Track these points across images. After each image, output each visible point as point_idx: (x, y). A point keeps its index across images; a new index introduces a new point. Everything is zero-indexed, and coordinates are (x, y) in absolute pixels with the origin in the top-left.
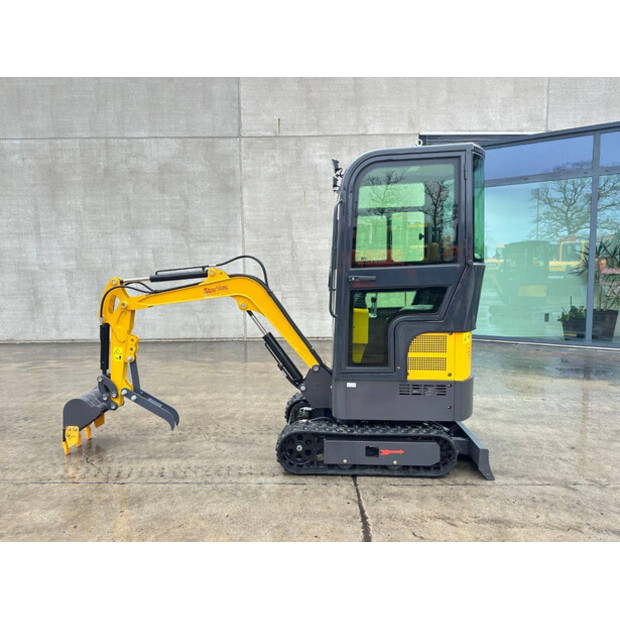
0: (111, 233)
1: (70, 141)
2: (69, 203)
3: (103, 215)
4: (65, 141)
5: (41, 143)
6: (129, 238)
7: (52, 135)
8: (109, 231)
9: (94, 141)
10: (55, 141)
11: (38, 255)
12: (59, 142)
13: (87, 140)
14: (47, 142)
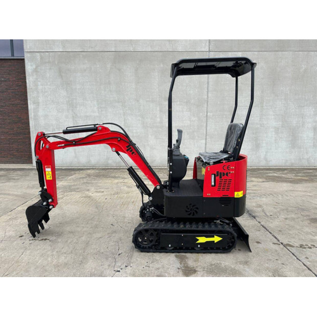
0: (304, 107)
1: (286, 53)
2: (282, 88)
3: (300, 96)
4: (284, 53)
5: (270, 53)
6: (314, 110)
7: (277, 49)
8: (303, 105)
9: (301, 52)
10: (278, 53)
11: (260, 119)
12: (280, 53)
13: (296, 52)
14: (273, 53)
